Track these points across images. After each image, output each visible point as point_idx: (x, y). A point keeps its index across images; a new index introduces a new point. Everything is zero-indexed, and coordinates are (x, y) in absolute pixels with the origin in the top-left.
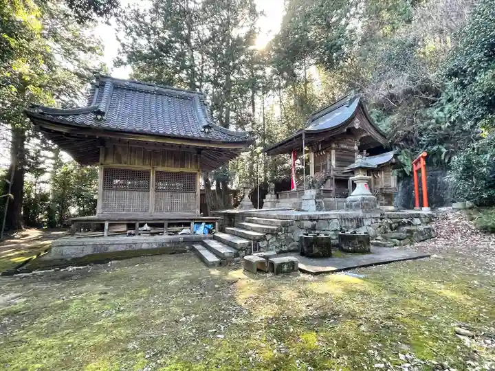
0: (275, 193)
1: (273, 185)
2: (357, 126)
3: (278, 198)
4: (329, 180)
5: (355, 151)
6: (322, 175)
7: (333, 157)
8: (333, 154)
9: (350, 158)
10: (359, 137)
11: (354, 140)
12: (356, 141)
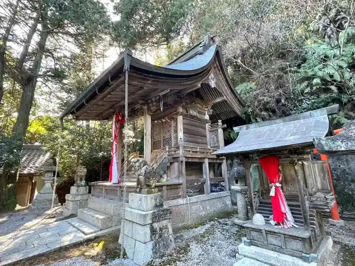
0: (87, 184)
1: (82, 171)
2: (213, 84)
3: (90, 192)
4: (176, 165)
5: (206, 121)
6: (164, 155)
7: (180, 127)
8: (180, 123)
9: (200, 130)
10: (211, 103)
11: (204, 106)
12: (207, 108)
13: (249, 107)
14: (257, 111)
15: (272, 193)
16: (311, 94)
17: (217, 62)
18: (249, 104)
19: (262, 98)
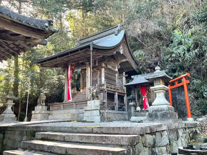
2: (121, 52)
3: (48, 110)
5: (116, 72)
7: (103, 74)
8: (103, 72)
9: (113, 77)
10: (119, 62)
11: (115, 63)
12: (117, 64)
13: (141, 65)
14: (145, 68)
15: (143, 99)
16: (172, 61)
17: (125, 40)
18: (141, 64)
19: (148, 61)
